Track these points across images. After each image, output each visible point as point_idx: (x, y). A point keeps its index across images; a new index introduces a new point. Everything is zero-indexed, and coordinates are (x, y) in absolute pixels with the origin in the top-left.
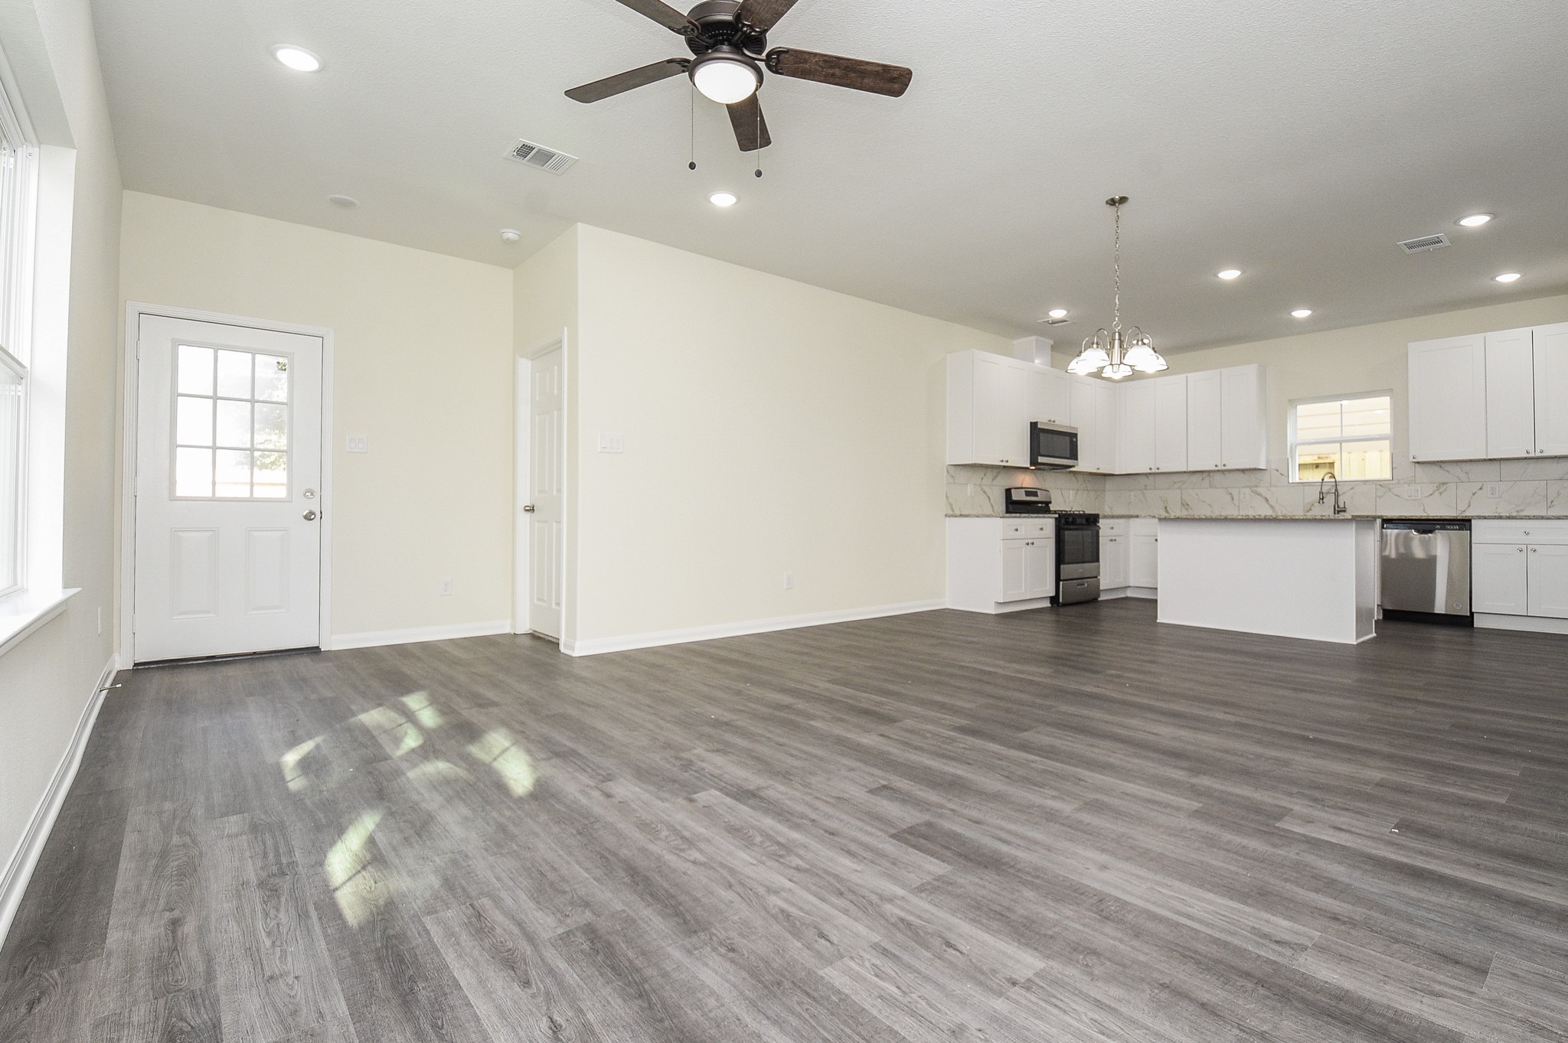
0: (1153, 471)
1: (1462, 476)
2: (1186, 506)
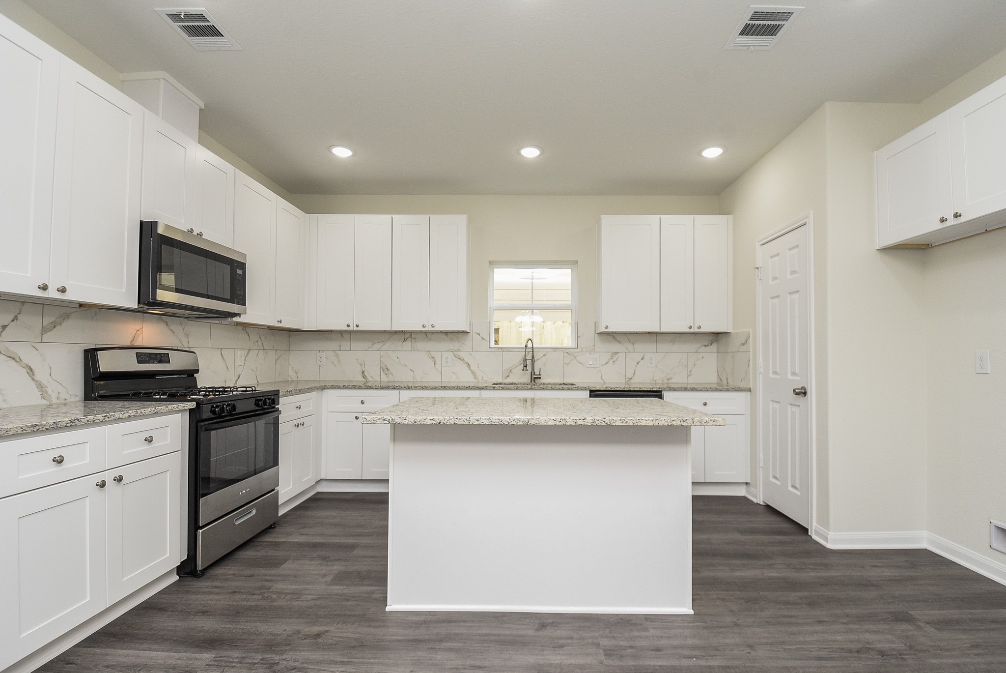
0: (351, 328)
1: (630, 346)
2: (385, 370)
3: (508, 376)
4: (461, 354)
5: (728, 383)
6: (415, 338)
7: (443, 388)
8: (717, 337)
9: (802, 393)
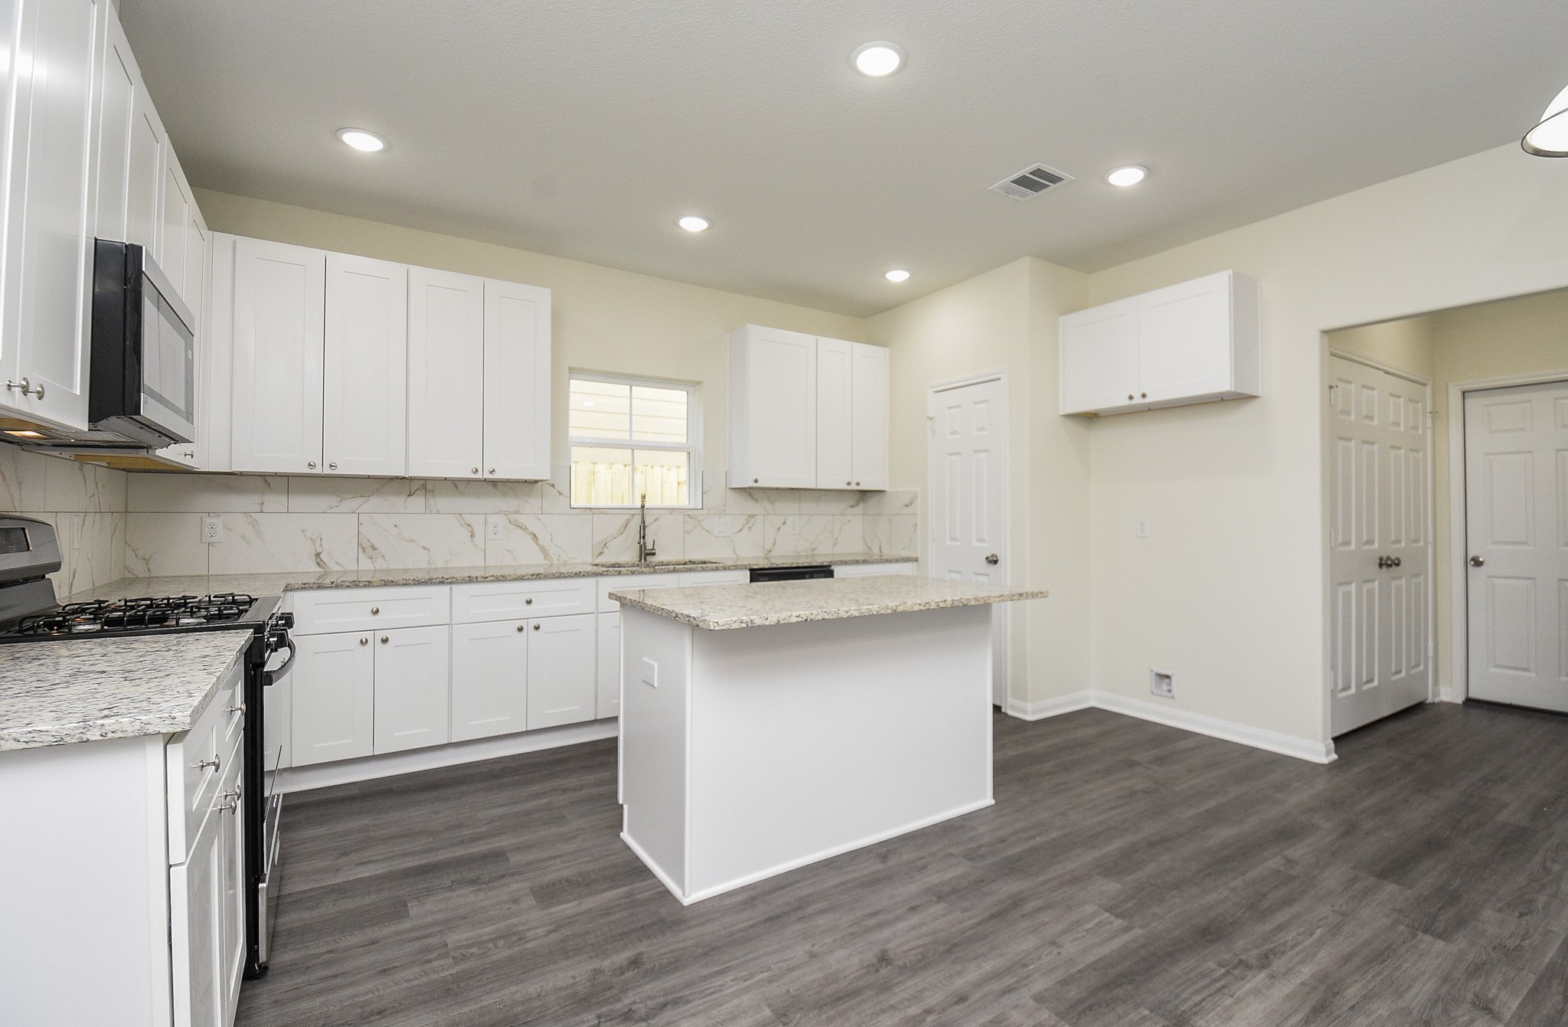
0: (317, 471)
1: (769, 506)
2: (369, 550)
3: (601, 553)
4: (521, 519)
5: (881, 552)
6: (433, 491)
7: (534, 577)
8: (864, 495)
9: (993, 561)
